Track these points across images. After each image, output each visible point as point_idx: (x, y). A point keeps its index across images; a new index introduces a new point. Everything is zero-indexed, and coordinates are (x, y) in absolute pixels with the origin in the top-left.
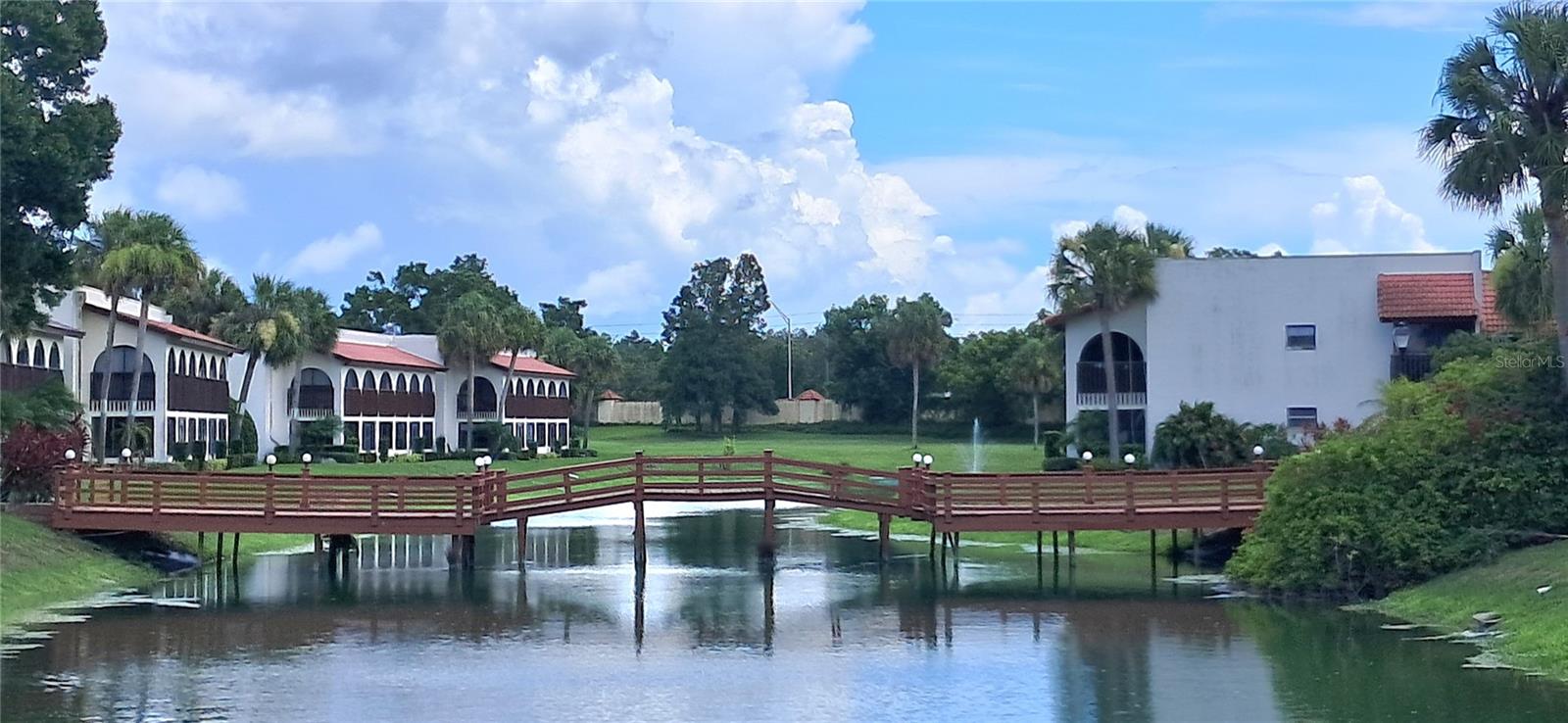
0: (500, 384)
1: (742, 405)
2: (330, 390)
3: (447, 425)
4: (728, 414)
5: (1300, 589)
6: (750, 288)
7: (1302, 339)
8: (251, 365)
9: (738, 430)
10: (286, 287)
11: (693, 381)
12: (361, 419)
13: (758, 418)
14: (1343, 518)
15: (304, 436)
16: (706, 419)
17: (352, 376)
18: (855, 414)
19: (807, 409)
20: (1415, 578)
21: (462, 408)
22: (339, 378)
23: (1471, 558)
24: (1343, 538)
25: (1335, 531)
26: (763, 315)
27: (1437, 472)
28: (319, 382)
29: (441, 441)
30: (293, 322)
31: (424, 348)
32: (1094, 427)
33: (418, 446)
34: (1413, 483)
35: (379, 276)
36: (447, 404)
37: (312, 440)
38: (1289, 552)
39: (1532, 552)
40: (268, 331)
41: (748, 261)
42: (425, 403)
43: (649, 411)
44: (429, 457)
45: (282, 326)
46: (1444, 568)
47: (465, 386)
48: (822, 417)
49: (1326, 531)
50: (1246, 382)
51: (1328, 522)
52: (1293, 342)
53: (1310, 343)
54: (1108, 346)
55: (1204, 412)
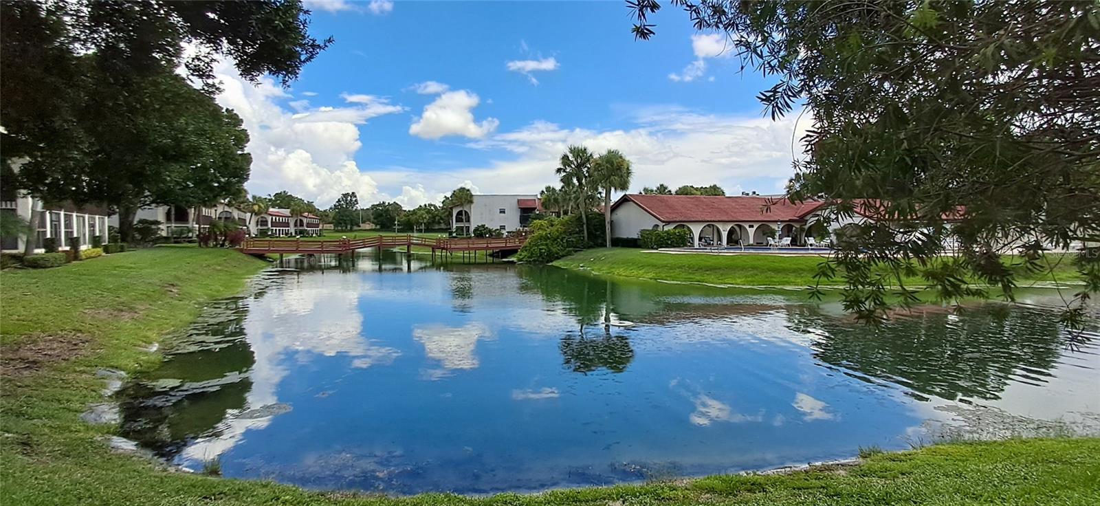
0: (305, 221)
1: (352, 225)
2: (267, 221)
3: (292, 229)
4: (349, 227)
5: (534, 261)
6: (354, 199)
7: (503, 211)
8: (251, 216)
9: (351, 230)
10: (259, 198)
11: (341, 220)
12: (274, 228)
13: (355, 228)
14: (544, 247)
15: (261, 233)
16: (344, 228)
17: (272, 219)
18: (378, 227)
19: (367, 226)
20: (558, 258)
21: (296, 226)
22: (269, 219)
23: (569, 254)
24: (544, 251)
25: (542, 249)
26: (357, 205)
27: (560, 237)
28: (264, 219)
29: (291, 233)
30: (262, 206)
31: (287, 212)
32: (460, 229)
33: (286, 234)
34: (556, 240)
35: (270, 195)
36: (292, 225)
37: (263, 233)
38: (532, 254)
39: (579, 252)
40: (256, 208)
41: (353, 193)
42: (287, 225)
43: (332, 226)
44: (289, 237)
45: (260, 206)
46: (563, 256)
47: (296, 221)
48: (370, 228)
49: (541, 249)
50: (492, 220)
51: (541, 247)
52: (501, 212)
53: (504, 212)
54: (464, 213)
55: (483, 226)
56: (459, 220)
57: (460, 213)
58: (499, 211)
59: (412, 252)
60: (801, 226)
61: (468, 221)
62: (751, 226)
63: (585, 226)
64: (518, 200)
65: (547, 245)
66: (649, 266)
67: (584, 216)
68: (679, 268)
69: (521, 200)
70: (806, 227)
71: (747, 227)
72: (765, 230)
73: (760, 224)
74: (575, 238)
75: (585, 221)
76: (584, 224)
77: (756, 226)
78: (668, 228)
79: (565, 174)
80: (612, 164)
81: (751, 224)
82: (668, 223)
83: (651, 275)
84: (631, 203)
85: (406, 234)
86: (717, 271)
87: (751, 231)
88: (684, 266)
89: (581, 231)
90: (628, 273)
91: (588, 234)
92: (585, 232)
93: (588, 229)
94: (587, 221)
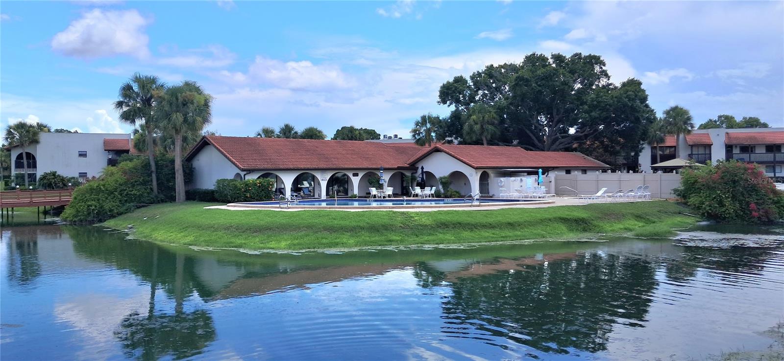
5: (81, 221)
7: (83, 155)
14: (93, 202)
20: (113, 216)
23: (128, 211)
24: (93, 207)
25: (91, 206)
27: (118, 190)
32: (20, 178)
34: (112, 193)
38: (78, 212)
39: (142, 209)
46: (120, 214)
49: (89, 206)
50: (67, 166)
51: (89, 203)
52: (80, 155)
53: (85, 156)
54: (24, 155)
55: (54, 174)
56: (19, 165)
57: (20, 157)
58: (78, 154)
60: (412, 174)
61: (35, 166)
62: (356, 175)
63: (154, 176)
64: (105, 140)
65: (98, 200)
67: (153, 164)
69: (108, 140)
72: (370, 179)
73: (366, 171)
74: (139, 191)
75: (153, 168)
76: (152, 172)
77: (361, 175)
78: (252, 178)
81: (356, 172)
82: (250, 171)
84: (212, 146)
87: (356, 180)
89: (149, 182)
91: (158, 184)
92: (155, 183)
93: (158, 179)
94: (157, 169)
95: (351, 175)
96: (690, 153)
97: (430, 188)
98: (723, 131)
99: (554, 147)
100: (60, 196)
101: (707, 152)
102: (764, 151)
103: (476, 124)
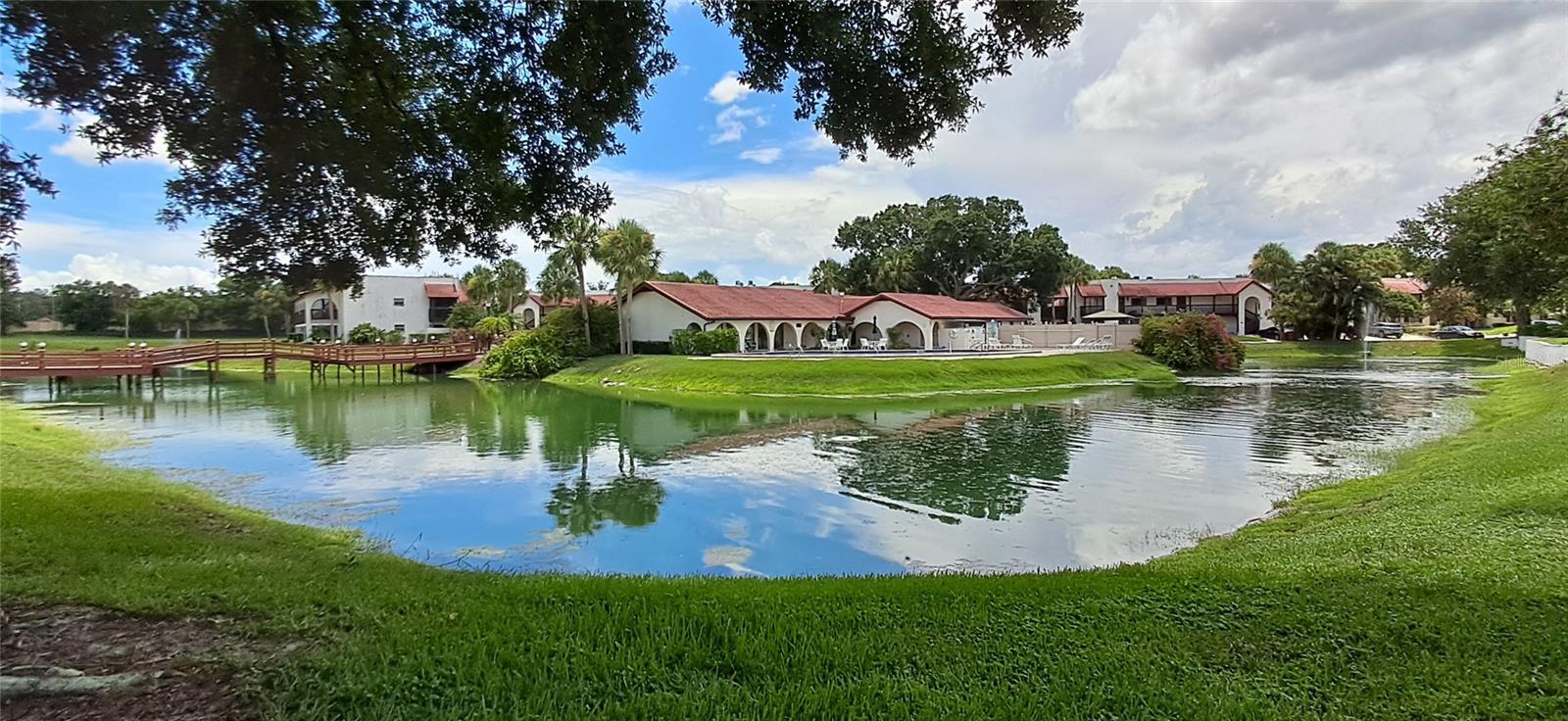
7: (399, 303)
20: (554, 372)
23: (568, 365)
27: (554, 342)
34: (547, 345)
46: (561, 368)
48: (51, 329)
49: (526, 359)
50: (380, 317)
52: (396, 304)
53: (402, 304)
54: (325, 303)
55: (368, 326)
58: (393, 302)
59: (277, 371)
60: (847, 324)
61: (336, 317)
62: (799, 325)
63: (587, 325)
64: (426, 287)
65: (535, 353)
66: (723, 376)
67: (585, 312)
68: (770, 377)
69: (429, 285)
70: (854, 326)
71: (795, 326)
72: (812, 331)
73: (808, 322)
74: (573, 342)
75: (586, 317)
76: (585, 321)
77: (803, 325)
78: (712, 328)
79: (556, 250)
80: (638, 240)
81: (799, 322)
82: (713, 320)
83: (736, 387)
84: (654, 292)
85: (261, 341)
86: (818, 379)
87: (799, 331)
88: (774, 375)
89: (581, 333)
90: (699, 386)
91: (590, 336)
92: (588, 333)
93: (591, 329)
94: (590, 318)
95: (794, 324)
96: (1082, 305)
97: (841, 340)
98: (1116, 281)
99: (963, 296)
100: (415, 353)
101: (1100, 304)
102: (1155, 304)
103: (893, 270)
